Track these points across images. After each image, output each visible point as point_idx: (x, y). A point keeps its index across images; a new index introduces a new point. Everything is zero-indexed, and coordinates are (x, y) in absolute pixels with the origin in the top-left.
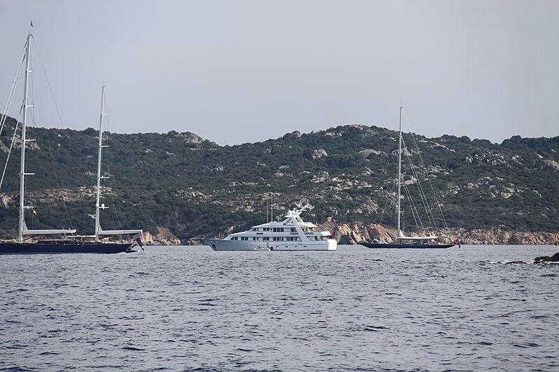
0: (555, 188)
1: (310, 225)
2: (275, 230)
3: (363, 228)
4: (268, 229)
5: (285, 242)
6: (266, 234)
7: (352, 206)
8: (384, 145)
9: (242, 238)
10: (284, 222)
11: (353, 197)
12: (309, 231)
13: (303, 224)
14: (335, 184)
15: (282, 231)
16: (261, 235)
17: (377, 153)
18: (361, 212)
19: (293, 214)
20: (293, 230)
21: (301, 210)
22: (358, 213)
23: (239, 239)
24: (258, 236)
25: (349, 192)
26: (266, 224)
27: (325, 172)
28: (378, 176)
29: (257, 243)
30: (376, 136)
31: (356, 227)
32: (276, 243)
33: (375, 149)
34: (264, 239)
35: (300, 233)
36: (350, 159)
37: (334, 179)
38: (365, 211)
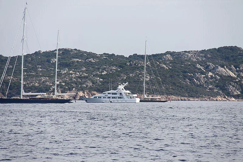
0: (166, 76)
1: (128, 92)
2: (113, 94)
3: (89, 93)
4: (110, 93)
5: (117, 99)
6: (109, 95)
7: (81, 84)
8: (82, 57)
9: (99, 97)
10: (117, 90)
11: (81, 80)
12: (128, 94)
13: (125, 91)
14: (72, 74)
15: (116, 94)
16: (107, 96)
17: (80, 60)
18: (85, 86)
19: (121, 87)
20: (121, 94)
21: (124, 85)
22: (84, 87)
23: (97, 98)
24: (106, 96)
25: (78, 77)
26: (109, 91)
27: (66, 69)
28: (89, 70)
29: (105, 99)
30: (77, 53)
31: (86, 93)
32: (113, 99)
33: (78, 59)
34: (108, 98)
35: (124, 95)
36: (70, 63)
37: (71, 72)
38: (87, 86)
